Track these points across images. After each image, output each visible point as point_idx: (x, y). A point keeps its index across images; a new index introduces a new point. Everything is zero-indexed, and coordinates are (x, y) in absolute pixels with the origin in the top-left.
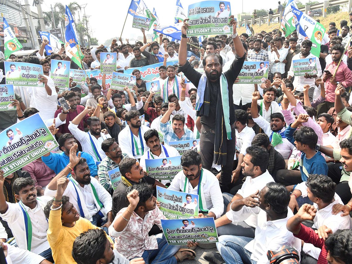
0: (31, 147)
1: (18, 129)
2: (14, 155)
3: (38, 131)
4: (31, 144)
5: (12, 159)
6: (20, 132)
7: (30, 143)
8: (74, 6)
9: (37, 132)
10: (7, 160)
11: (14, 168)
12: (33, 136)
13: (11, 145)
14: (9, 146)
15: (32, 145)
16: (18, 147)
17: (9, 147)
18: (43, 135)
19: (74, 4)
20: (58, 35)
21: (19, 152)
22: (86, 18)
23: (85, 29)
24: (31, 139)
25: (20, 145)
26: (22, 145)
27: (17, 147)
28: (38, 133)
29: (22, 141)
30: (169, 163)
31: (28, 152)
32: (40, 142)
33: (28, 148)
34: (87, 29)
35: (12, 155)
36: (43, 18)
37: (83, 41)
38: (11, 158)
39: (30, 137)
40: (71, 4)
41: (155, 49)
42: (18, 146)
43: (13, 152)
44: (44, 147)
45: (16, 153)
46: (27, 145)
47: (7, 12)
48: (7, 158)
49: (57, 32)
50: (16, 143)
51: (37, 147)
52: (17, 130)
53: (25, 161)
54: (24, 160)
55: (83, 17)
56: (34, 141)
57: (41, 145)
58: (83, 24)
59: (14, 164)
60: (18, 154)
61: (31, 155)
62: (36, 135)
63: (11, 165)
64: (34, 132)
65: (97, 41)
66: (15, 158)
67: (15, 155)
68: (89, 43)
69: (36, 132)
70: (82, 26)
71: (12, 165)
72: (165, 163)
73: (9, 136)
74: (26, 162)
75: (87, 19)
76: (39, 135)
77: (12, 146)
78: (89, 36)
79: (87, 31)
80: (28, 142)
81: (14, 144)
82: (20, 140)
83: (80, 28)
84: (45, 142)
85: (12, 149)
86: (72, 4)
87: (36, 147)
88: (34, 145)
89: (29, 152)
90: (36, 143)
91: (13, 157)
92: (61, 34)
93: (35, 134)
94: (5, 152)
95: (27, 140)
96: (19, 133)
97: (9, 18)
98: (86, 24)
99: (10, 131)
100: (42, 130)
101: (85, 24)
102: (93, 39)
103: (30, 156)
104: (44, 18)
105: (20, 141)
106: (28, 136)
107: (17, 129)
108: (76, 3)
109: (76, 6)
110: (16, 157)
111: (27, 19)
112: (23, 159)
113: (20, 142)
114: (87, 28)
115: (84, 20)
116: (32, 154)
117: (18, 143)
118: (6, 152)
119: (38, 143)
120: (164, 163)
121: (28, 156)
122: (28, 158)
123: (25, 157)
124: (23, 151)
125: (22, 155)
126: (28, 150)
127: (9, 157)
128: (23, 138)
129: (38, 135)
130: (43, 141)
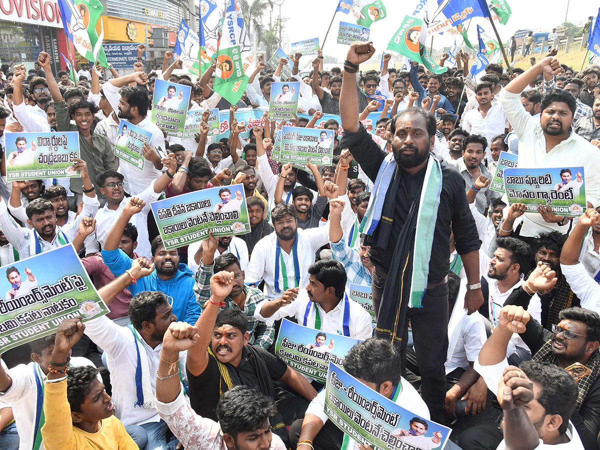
0: (53, 308)
1: (29, 270)
2: (18, 319)
3: (69, 280)
4: (52, 303)
5: (15, 325)
6: (34, 278)
7: (51, 300)
9: (67, 281)
10: (6, 326)
11: (19, 339)
12: (58, 287)
13: (14, 299)
14: (11, 300)
15: (54, 304)
16: (27, 304)
17: (10, 302)
18: (78, 288)
21: (29, 314)
22: (281, 21)
23: (277, 40)
24: (54, 293)
25: (31, 302)
26: (35, 301)
27: (25, 304)
28: (67, 284)
29: (36, 294)
30: (328, 346)
31: (46, 315)
32: (71, 301)
33: (47, 309)
34: (280, 40)
35: (15, 318)
38: (13, 322)
39: (52, 289)
41: (369, 86)
42: (28, 302)
43: (18, 312)
44: (78, 311)
45: (23, 316)
46: (45, 303)
47: (168, 10)
48: (5, 323)
50: (23, 298)
51: (65, 309)
52: (27, 273)
53: (39, 331)
54: (38, 329)
55: (276, 21)
56: (60, 297)
57: (71, 307)
58: (275, 32)
59: (19, 333)
60: (26, 317)
61: (52, 321)
62: (63, 286)
63: (14, 334)
64: (61, 282)
66: (21, 323)
67: (21, 319)
69: (65, 282)
70: (272, 35)
71: (16, 334)
72: (321, 341)
73: (11, 280)
74: (41, 332)
75: (282, 24)
76: (70, 288)
77: (16, 302)
79: (280, 44)
80: (47, 299)
81: (20, 299)
82: (32, 293)
83: (269, 37)
84: (81, 302)
85: (15, 307)
87: (63, 309)
88: (59, 306)
89: (48, 316)
90: (62, 303)
91: (17, 321)
93: (62, 284)
94: (3, 311)
95: (46, 294)
96: (32, 279)
98: (280, 32)
99: (13, 271)
100: (76, 278)
101: (278, 32)
103: (50, 324)
105: (31, 295)
106: (47, 286)
107: (27, 269)
110: (24, 322)
112: (36, 327)
113: (31, 297)
114: (280, 38)
115: (277, 25)
116: (54, 320)
117: (28, 298)
118: (5, 311)
119: (67, 302)
120: (318, 341)
121: (47, 324)
122: (45, 326)
123: (40, 325)
124: (37, 314)
125: (35, 320)
126: (46, 312)
127: (10, 321)
128: (39, 289)
129: (68, 288)
130: (76, 300)
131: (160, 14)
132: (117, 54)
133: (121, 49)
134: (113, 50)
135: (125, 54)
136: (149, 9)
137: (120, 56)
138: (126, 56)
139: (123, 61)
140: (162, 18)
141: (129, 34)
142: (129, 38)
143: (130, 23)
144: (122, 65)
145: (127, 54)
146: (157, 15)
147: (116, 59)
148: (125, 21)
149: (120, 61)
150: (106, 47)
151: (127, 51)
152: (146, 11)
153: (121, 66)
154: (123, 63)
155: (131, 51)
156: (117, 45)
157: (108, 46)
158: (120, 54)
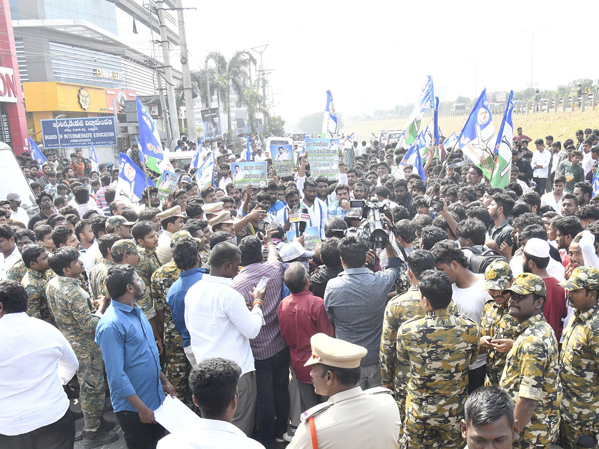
8: (242, 57)
19: (244, 54)
20: (214, 119)
22: (264, 74)
23: (261, 99)
34: (264, 98)
36: (190, 89)
37: (254, 123)
40: (238, 54)
47: (123, 69)
49: (213, 114)
58: (256, 88)
65: (283, 123)
68: (265, 128)
70: (254, 93)
75: (266, 76)
78: (266, 114)
79: (264, 102)
83: (251, 96)
86: (241, 53)
92: (218, 118)
97: (124, 79)
98: (264, 87)
101: (260, 87)
102: (275, 120)
104: (192, 89)
108: (247, 53)
109: (247, 57)
111: (164, 89)
114: (264, 95)
115: (258, 80)
131: (115, 75)
132: (79, 130)
133: (84, 124)
134: (75, 125)
135: (89, 129)
136: (101, 70)
137: (83, 132)
138: (90, 132)
139: (86, 138)
140: (117, 80)
141: (81, 103)
142: (82, 107)
143: (82, 88)
144: (87, 142)
145: (92, 130)
146: (110, 76)
147: (79, 136)
148: (75, 87)
149: (84, 138)
150: (65, 122)
151: (92, 127)
152: (98, 71)
153: (85, 144)
154: (87, 140)
155: (96, 126)
156: (79, 120)
157: (68, 122)
158: (83, 129)
